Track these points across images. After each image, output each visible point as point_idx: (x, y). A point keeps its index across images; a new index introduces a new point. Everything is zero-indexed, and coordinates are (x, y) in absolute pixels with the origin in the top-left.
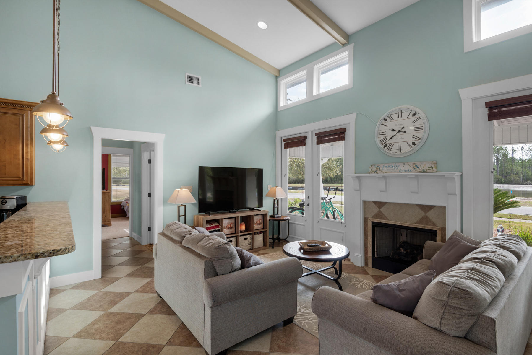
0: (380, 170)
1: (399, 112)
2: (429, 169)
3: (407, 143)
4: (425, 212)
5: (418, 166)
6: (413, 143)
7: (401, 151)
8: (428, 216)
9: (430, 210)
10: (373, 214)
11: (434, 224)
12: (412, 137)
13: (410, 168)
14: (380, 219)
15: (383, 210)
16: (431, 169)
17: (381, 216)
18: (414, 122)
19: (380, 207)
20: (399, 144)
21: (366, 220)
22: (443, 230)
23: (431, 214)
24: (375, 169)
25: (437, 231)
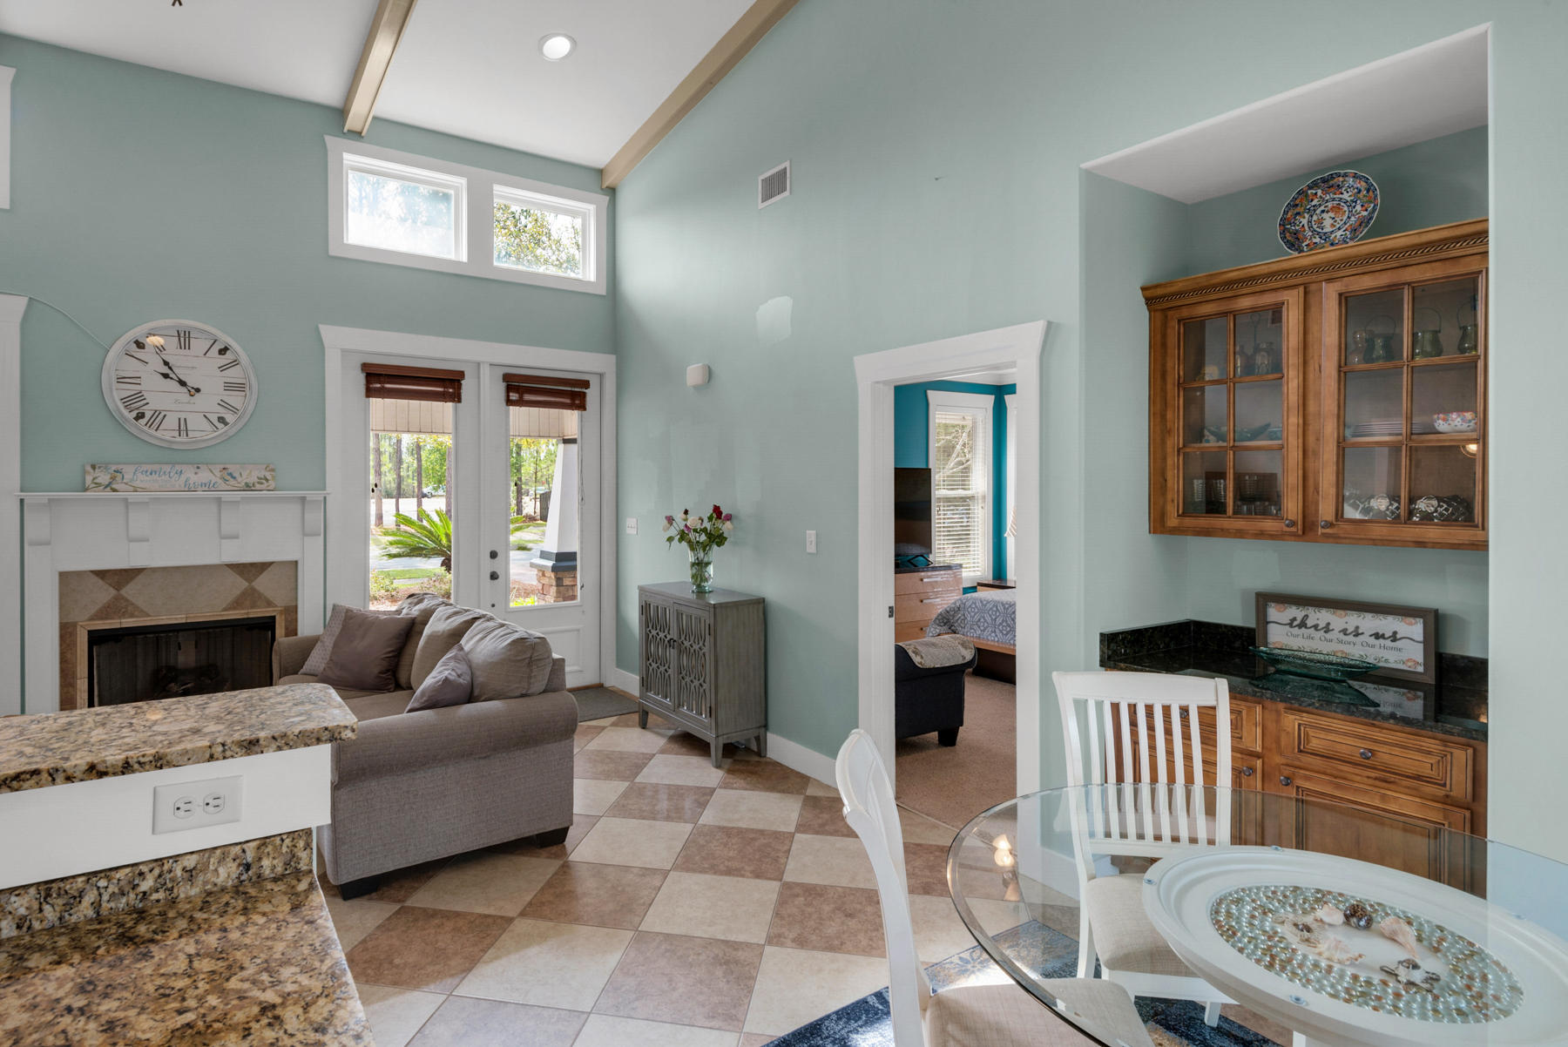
0: (125, 481)
1: (182, 335)
2: (258, 483)
3: (205, 416)
4: (249, 581)
5: (234, 475)
6: (219, 418)
7: (187, 435)
8: (257, 588)
9: (261, 574)
10: (93, 609)
11: (269, 604)
12: (219, 404)
13: (214, 479)
14: (120, 618)
15: (129, 591)
16: (264, 481)
17: (123, 610)
18: (222, 368)
19: (118, 587)
20: (183, 416)
21: (66, 632)
22: (292, 612)
23: (262, 583)
24: (109, 476)
25: (274, 617)
